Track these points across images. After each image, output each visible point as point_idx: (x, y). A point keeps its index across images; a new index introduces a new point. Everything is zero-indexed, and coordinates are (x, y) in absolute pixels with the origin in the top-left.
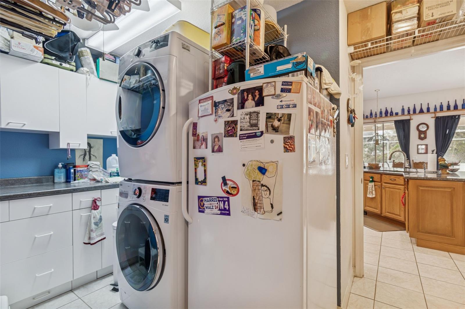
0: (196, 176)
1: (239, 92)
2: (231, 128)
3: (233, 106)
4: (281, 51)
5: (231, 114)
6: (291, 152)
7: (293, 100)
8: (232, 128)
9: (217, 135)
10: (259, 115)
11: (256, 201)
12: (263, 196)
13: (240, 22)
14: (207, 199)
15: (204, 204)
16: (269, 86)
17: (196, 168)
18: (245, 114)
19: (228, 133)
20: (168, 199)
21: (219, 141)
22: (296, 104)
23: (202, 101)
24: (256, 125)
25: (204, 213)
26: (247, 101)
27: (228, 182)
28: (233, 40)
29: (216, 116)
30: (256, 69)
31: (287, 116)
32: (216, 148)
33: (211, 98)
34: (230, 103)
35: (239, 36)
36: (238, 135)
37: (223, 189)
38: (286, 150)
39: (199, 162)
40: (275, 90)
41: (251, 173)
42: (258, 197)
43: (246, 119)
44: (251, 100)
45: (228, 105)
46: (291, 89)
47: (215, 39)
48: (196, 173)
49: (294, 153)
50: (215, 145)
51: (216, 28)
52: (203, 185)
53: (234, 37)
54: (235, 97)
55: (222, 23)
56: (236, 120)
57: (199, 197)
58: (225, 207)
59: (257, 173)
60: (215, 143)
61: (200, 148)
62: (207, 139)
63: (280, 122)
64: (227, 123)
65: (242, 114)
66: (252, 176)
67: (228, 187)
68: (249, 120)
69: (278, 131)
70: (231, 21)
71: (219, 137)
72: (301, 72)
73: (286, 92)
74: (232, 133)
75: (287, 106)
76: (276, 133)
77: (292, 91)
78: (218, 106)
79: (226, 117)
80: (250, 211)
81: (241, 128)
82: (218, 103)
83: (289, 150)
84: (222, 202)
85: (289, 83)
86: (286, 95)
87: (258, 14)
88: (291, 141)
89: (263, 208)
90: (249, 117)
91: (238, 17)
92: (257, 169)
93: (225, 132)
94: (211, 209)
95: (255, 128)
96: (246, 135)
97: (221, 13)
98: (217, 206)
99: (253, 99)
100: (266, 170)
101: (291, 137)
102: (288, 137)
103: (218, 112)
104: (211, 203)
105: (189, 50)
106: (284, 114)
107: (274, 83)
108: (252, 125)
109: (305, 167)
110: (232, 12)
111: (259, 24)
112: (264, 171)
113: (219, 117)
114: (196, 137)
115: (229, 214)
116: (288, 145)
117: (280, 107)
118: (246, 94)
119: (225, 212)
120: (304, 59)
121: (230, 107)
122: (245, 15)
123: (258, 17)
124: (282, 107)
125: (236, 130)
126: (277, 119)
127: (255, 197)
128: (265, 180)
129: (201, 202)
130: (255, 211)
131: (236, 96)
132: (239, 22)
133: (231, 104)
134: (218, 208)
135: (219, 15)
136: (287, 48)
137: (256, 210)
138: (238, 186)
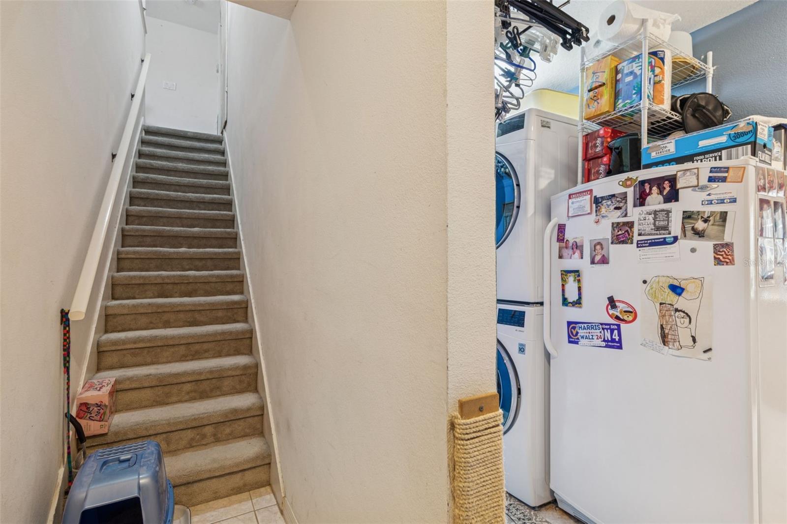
0: (563, 295)
1: (637, 184)
2: (623, 232)
3: (626, 203)
4: (703, 103)
5: (623, 213)
6: (727, 265)
7: (731, 193)
8: (625, 232)
9: (598, 241)
10: (670, 214)
11: (666, 331)
12: (679, 324)
13: (632, 79)
14: (583, 325)
15: (577, 333)
16: (687, 175)
17: (564, 283)
18: (647, 213)
19: (618, 239)
20: (524, 323)
21: (602, 249)
22: (736, 198)
23: (574, 196)
24: (666, 228)
25: (578, 344)
26: (649, 196)
27: (617, 304)
28: (618, 105)
29: (597, 215)
30: (662, 146)
31: (719, 215)
32: (598, 258)
33: (589, 192)
34: (621, 198)
35: (630, 97)
36: (635, 241)
37: (610, 314)
38: (718, 262)
39: (570, 276)
40: (698, 179)
41: (657, 293)
42: (669, 326)
43: (648, 219)
44: (656, 194)
45: (618, 201)
46: (726, 177)
47: (589, 107)
48: (563, 291)
49: (734, 266)
50: (596, 255)
51: (589, 91)
52: (576, 307)
53: (620, 101)
54: (630, 191)
55: (600, 84)
56: (631, 222)
57: (569, 323)
58: (614, 337)
59: (667, 294)
60: (596, 251)
61: (571, 258)
62: (582, 246)
63: (707, 224)
64: (616, 226)
65: (641, 213)
66: (658, 297)
67: (618, 311)
68: (653, 221)
69: (704, 236)
70: (614, 79)
71: (603, 244)
72: (744, 147)
73: (718, 182)
74: (625, 239)
75: (719, 201)
76: (700, 238)
77: (728, 180)
78: (601, 202)
79: (616, 217)
80: (656, 345)
81: (640, 232)
82: (600, 199)
83: (723, 262)
84: (609, 331)
85: (723, 169)
86: (717, 186)
87: (659, 58)
88: (728, 249)
89: (679, 342)
90: (653, 216)
91: (627, 71)
92: (668, 288)
93: (612, 238)
94: (590, 339)
95: (663, 232)
96: (648, 242)
97: (599, 69)
98: (601, 336)
99: (661, 193)
100: (683, 290)
101: (726, 244)
102: (721, 244)
103: (600, 210)
104: (591, 331)
105: (549, 127)
106: (714, 212)
107: (697, 170)
108: (658, 228)
109: (753, 287)
110: (616, 65)
111: (663, 72)
112: (679, 291)
113: (603, 217)
114: (565, 244)
115: (620, 347)
116: (722, 255)
117: (706, 203)
118: (648, 186)
119: (613, 344)
120: (751, 128)
121: (621, 205)
122: (640, 67)
123: (661, 62)
124: (710, 202)
125: (631, 234)
126: (701, 219)
127: (664, 326)
128: (680, 302)
129: (572, 330)
130: (664, 345)
131: (632, 188)
132: (629, 79)
133: (624, 200)
134: (601, 338)
135: (596, 72)
136: (714, 95)
137: (667, 344)
138: (635, 310)
